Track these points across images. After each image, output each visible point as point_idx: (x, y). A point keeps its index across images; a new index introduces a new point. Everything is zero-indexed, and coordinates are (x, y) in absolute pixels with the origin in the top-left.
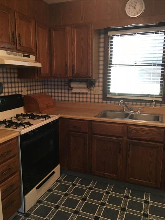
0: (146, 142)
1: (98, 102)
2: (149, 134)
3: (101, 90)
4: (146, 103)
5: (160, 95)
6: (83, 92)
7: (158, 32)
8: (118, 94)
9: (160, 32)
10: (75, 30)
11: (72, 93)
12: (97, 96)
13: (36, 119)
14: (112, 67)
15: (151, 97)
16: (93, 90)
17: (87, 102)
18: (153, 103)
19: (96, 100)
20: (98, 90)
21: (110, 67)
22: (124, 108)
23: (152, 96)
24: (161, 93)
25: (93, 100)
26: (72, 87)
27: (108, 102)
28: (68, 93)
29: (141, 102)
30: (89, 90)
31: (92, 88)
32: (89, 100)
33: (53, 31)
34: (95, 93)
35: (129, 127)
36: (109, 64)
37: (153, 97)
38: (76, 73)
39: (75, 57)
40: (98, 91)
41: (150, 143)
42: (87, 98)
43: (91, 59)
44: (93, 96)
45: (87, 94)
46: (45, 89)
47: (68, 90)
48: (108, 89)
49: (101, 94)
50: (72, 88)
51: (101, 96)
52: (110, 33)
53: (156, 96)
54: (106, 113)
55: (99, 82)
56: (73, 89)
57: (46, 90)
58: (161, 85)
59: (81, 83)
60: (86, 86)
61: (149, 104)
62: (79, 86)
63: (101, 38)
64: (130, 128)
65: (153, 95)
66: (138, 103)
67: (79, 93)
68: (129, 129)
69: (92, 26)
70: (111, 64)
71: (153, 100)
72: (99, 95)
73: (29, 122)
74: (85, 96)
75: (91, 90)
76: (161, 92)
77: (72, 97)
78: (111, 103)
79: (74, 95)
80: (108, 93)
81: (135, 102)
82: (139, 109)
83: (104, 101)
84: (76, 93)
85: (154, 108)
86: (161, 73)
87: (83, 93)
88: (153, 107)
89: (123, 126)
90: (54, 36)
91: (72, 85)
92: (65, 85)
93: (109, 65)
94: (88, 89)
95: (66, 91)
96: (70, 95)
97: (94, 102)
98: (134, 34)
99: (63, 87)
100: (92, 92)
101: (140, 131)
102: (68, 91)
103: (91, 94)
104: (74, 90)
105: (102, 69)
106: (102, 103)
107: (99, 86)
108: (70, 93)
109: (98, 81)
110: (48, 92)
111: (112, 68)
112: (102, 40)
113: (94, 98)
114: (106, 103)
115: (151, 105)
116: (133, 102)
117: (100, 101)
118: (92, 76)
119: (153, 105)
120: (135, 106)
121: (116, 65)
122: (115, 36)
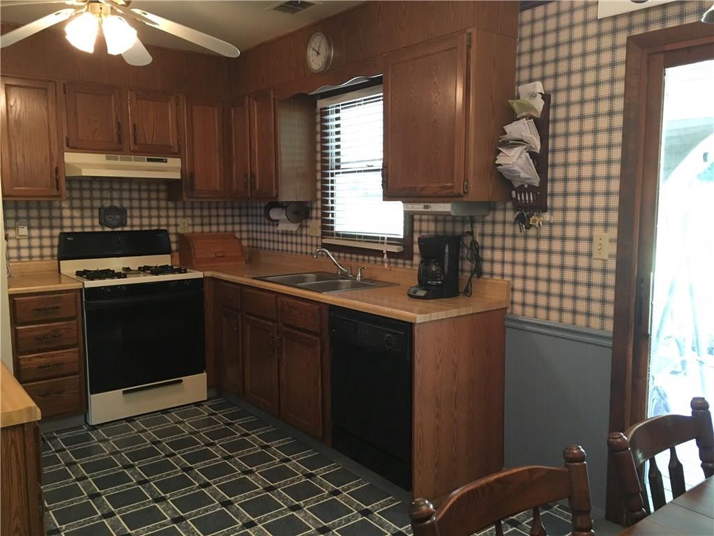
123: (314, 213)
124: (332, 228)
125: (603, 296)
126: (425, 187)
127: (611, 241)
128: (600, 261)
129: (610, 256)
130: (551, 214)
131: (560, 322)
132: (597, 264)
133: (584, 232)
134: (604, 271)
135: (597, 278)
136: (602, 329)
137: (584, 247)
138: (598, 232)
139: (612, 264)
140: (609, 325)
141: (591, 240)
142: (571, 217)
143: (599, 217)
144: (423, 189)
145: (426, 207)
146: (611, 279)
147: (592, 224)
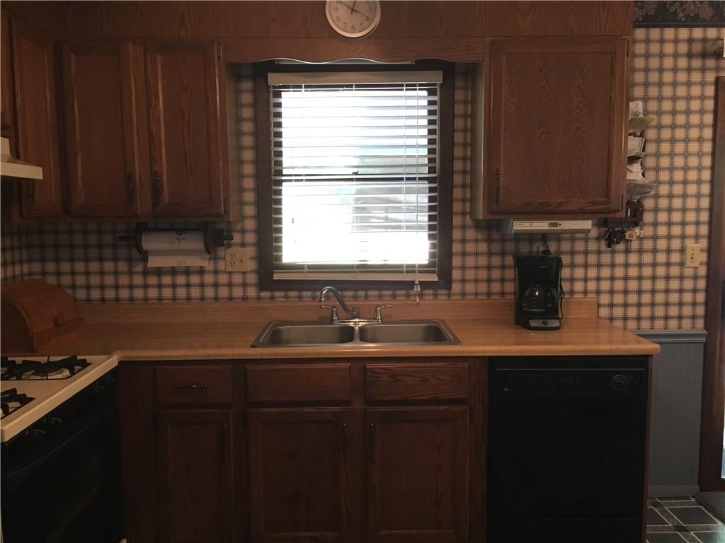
0: (423, 408)
1: (244, 298)
2: (427, 380)
3: (250, 258)
4: (394, 290)
5: (431, 264)
6: (188, 267)
7: (415, 85)
8: (310, 267)
9: (420, 85)
10: (159, 57)
11: (146, 273)
12: (237, 279)
13: (29, 375)
14: (284, 184)
15: (407, 272)
16: (224, 258)
17: (203, 299)
18: (415, 289)
19: (238, 292)
20: (241, 257)
21: (280, 183)
22: (332, 312)
23: (411, 269)
24: (434, 259)
25: (224, 292)
26: (147, 252)
27: (278, 294)
28: (131, 273)
29: (381, 290)
30: (210, 259)
31: (221, 252)
32: (209, 292)
33: (73, 56)
34: (230, 269)
35: (370, 366)
36: (273, 173)
37: (414, 272)
38: (166, 202)
39: (164, 150)
40: (242, 261)
41: (433, 407)
42: (202, 286)
43: (221, 154)
44: (223, 279)
45: (201, 271)
46: (30, 261)
47: (130, 260)
48: (275, 253)
49: (252, 271)
50: (144, 256)
51: (252, 278)
52: (274, 79)
53: (423, 269)
54: (279, 330)
55: (243, 231)
56: (151, 259)
57: (36, 267)
58: (431, 237)
59: (183, 236)
60: (200, 245)
61: (403, 292)
62: (174, 247)
63: (242, 91)
64: (372, 371)
65: (414, 266)
66: (371, 293)
67: (173, 272)
68: (369, 374)
69: (219, 51)
70: (280, 173)
71: (414, 281)
72: (244, 273)
73: (15, 390)
74: (195, 279)
75: (215, 259)
76: (432, 255)
77: (146, 286)
78: (286, 297)
79: (152, 280)
80: (276, 265)
81: (362, 289)
82: (379, 309)
83: (264, 294)
84: (159, 272)
85: (418, 304)
86: (430, 201)
87: (188, 272)
88: (415, 300)
89: (350, 367)
90: (74, 71)
91: (149, 243)
92: (115, 246)
93: (274, 175)
94: (208, 256)
95: (122, 266)
96: (138, 280)
97: (231, 298)
98: (347, 86)
99: (108, 252)
100: (221, 265)
101: (402, 376)
102: (130, 266)
103: (216, 272)
104: (154, 262)
105: (253, 190)
106: (259, 298)
107: (243, 245)
108: (138, 273)
109: (238, 227)
110: (44, 274)
111: (285, 187)
112: (247, 98)
113: (230, 285)
114: (272, 298)
115: (408, 296)
116: (356, 290)
117: (252, 292)
118: (225, 212)
119: (416, 295)
120: (362, 301)
121: (298, 178)
122: (288, 87)
123: (237, 238)
124: (280, 258)
125: (694, 299)
126: (564, 202)
127: (701, 250)
128: (692, 269)
129: (701, 264)
130: (641, 229)
131: (652, 329)
132: (689, 272)
133: (676, 244)
134: (695, 277)
135: (688, 284)
136: (693, 328)
137: (675, 257)
138: (690, 243)
139: (703, 271)
140: (700, 323)
141: (683, 250)
142: (662, 231)
143: (690, 230)
144: (561, 204)
145: (551, 225)
146: (702, 284)
147: (683, 237)
